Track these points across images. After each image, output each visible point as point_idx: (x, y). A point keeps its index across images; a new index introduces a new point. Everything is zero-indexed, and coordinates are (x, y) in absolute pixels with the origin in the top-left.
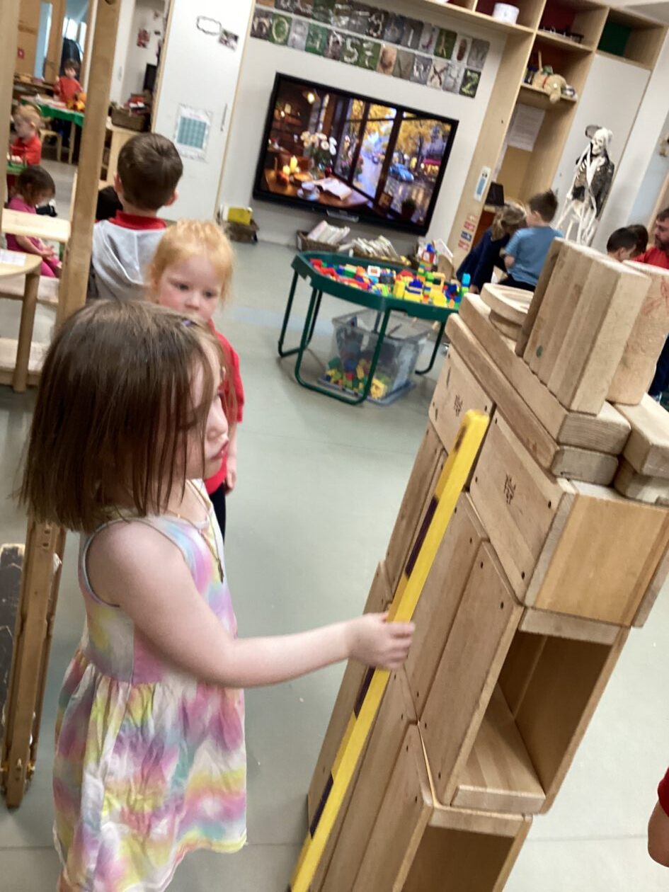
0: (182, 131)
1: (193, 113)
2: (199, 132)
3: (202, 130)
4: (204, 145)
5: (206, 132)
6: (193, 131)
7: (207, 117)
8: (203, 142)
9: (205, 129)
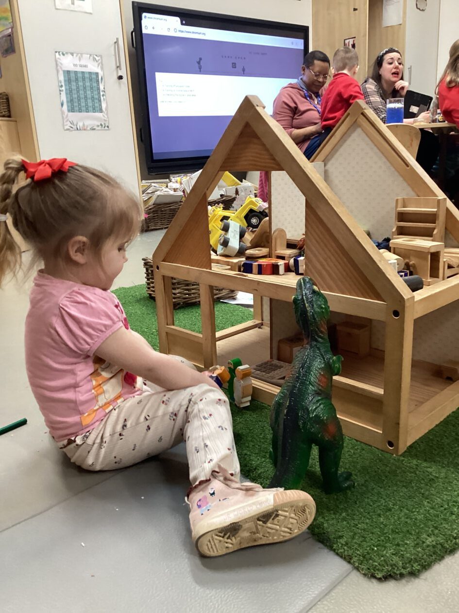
0: (70, 92)
1: (78, 62)
2: (92, 88)
3: (95, 85)
4: (104, 106)
5: (102, 87)
6: (85, 88)
7: (96, 64)
8: (101, 102)
9: (99, 82)
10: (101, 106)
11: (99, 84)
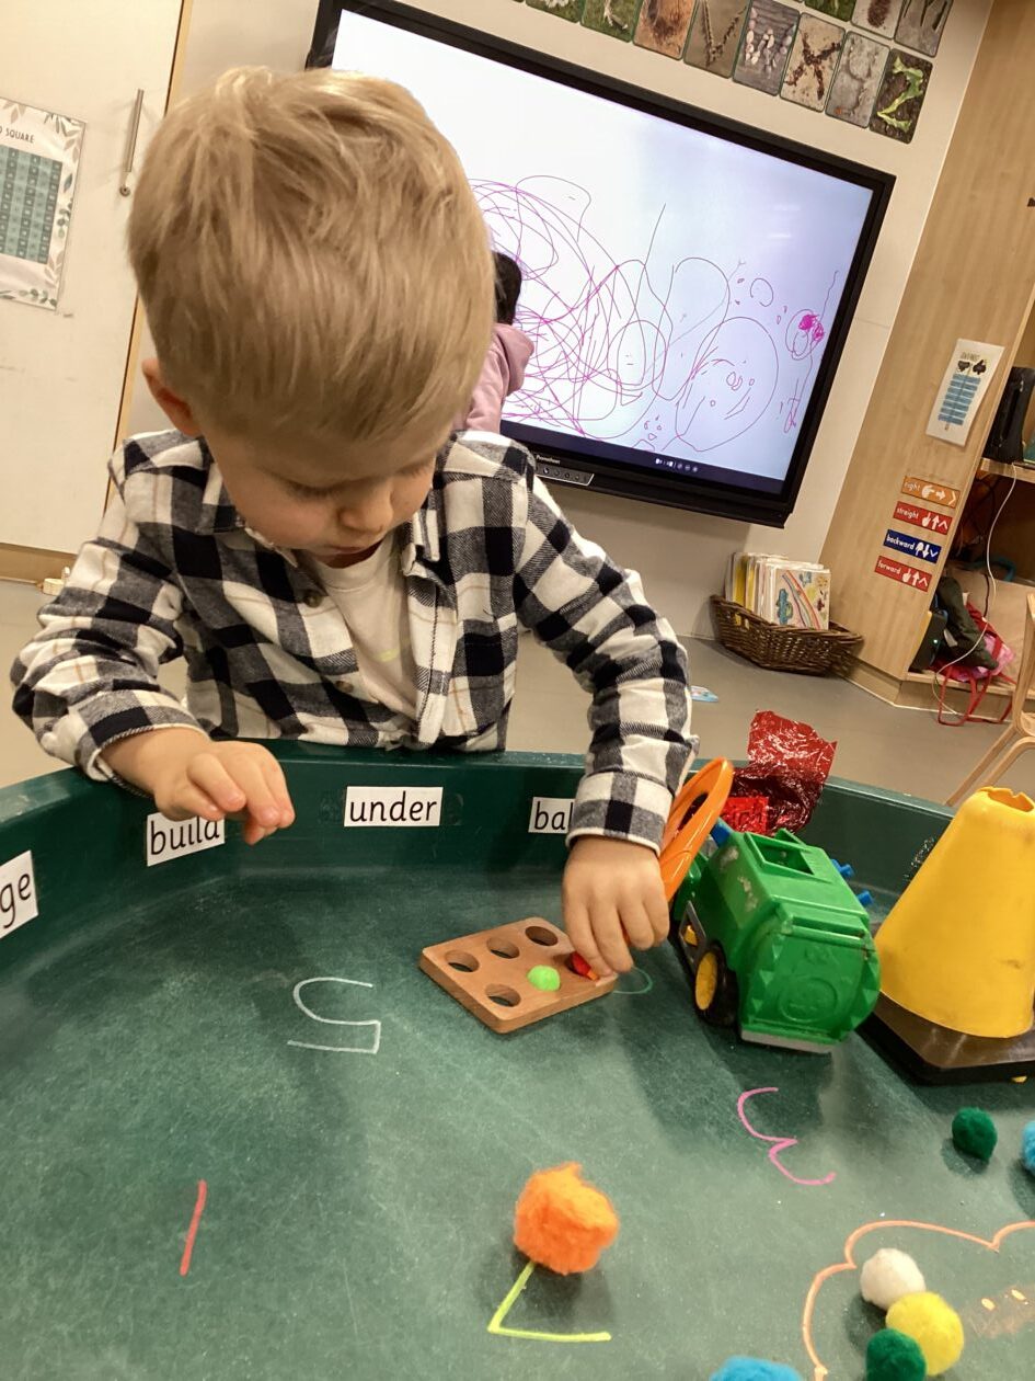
1: (5, 123)
3: (43, 190)
4: (55, 248)
7: (62, 140)
8: (50, 237)
9: (58, 186)
10: (48, 248)
11: (57, 190)
